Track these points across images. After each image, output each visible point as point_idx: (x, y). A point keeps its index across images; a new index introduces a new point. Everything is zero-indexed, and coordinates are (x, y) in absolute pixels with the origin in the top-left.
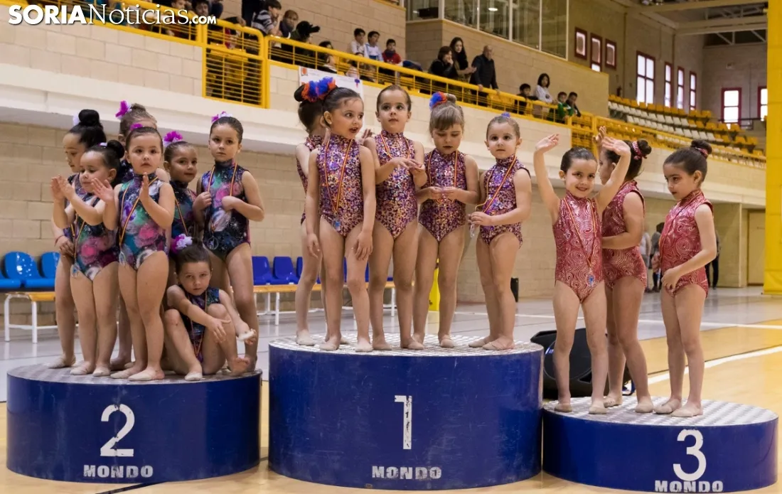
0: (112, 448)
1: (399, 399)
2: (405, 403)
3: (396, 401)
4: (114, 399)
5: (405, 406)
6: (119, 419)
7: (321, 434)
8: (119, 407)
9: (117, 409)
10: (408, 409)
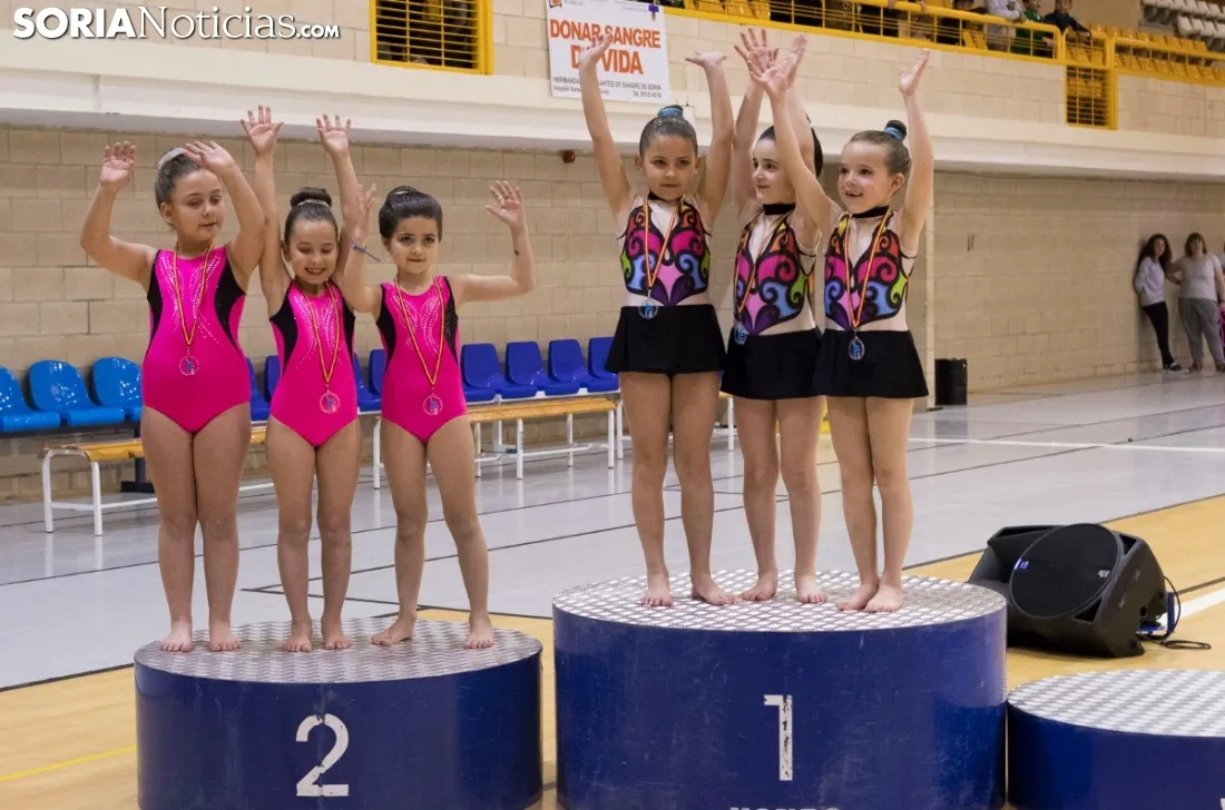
0: (315, 783)
1: (772, 700)
2: (781, 707)
3: (766, 703)
4: (316, 707)
5: (781, 712)
6: (324, 738)
7: (646, 756)
8: (323, 719)
9: (321, 721)
10: (786, 716)
